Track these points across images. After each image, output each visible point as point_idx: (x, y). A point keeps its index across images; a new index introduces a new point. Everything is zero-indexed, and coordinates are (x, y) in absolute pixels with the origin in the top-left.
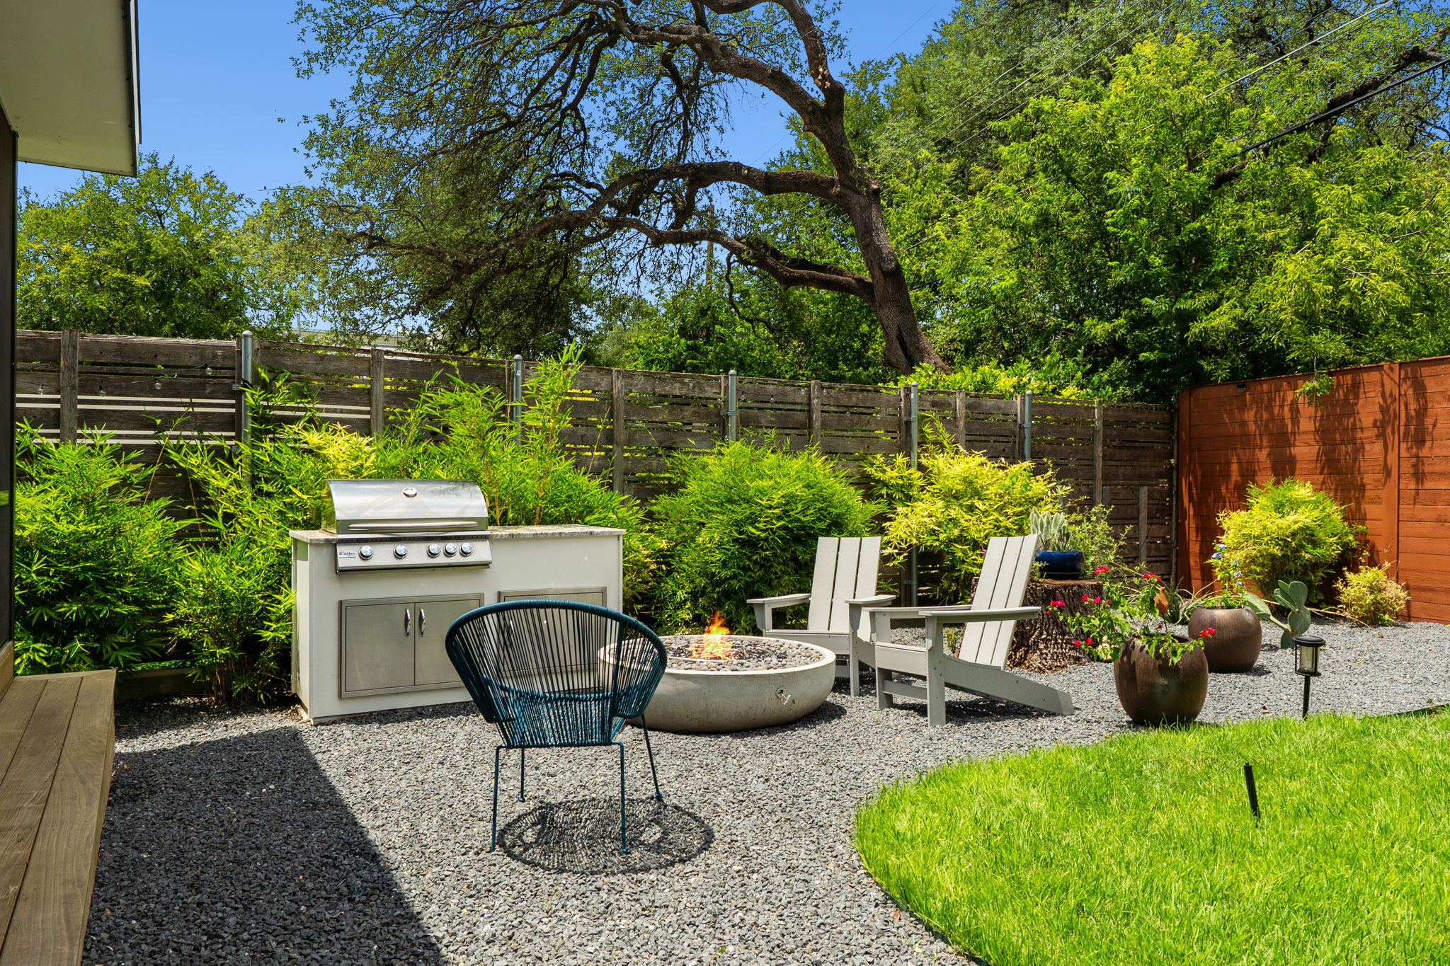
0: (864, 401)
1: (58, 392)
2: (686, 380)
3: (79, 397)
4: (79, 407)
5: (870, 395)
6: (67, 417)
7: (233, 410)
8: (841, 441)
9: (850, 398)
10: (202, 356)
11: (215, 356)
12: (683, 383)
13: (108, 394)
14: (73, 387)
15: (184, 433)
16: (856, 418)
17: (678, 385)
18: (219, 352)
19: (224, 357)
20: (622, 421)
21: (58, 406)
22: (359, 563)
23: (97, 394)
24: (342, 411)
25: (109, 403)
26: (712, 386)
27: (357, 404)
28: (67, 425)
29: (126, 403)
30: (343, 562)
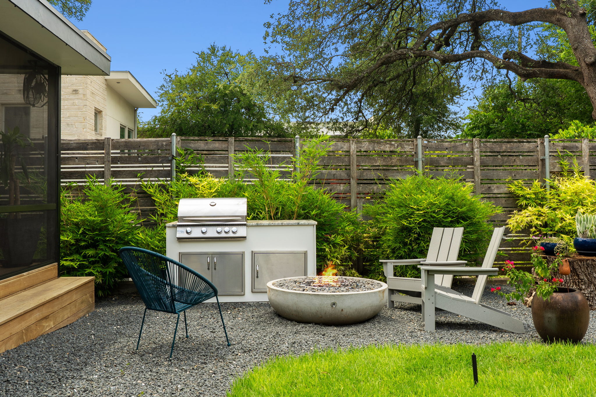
0: (511, 148)
1: (103, 164)
2: (393, 143)
3: (112, 165)
4: (112, 169)
5: (515, 144)
6: (107, 174)
7: (169, 168)
8: (495, 173)
9: (501, 147)
10: (158, 145)
11: (162, 145)
12: (391, 145)
13: (121, 163)
14: (109, 161)
15: (151, 179)
16: (506, 158)
17: (388, 146)
18: (164, 143)
19: (166, 145)
20: (355, 166)
21: (103, 169)
22: (186, 235)
23: (117, 164)
24: (216, 167)
25: (122, 167)
26: (409, 145)
27: (222, 163)
28: (106, 177)
29: (129, 167)
30: (179, 235)
